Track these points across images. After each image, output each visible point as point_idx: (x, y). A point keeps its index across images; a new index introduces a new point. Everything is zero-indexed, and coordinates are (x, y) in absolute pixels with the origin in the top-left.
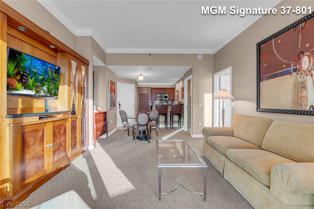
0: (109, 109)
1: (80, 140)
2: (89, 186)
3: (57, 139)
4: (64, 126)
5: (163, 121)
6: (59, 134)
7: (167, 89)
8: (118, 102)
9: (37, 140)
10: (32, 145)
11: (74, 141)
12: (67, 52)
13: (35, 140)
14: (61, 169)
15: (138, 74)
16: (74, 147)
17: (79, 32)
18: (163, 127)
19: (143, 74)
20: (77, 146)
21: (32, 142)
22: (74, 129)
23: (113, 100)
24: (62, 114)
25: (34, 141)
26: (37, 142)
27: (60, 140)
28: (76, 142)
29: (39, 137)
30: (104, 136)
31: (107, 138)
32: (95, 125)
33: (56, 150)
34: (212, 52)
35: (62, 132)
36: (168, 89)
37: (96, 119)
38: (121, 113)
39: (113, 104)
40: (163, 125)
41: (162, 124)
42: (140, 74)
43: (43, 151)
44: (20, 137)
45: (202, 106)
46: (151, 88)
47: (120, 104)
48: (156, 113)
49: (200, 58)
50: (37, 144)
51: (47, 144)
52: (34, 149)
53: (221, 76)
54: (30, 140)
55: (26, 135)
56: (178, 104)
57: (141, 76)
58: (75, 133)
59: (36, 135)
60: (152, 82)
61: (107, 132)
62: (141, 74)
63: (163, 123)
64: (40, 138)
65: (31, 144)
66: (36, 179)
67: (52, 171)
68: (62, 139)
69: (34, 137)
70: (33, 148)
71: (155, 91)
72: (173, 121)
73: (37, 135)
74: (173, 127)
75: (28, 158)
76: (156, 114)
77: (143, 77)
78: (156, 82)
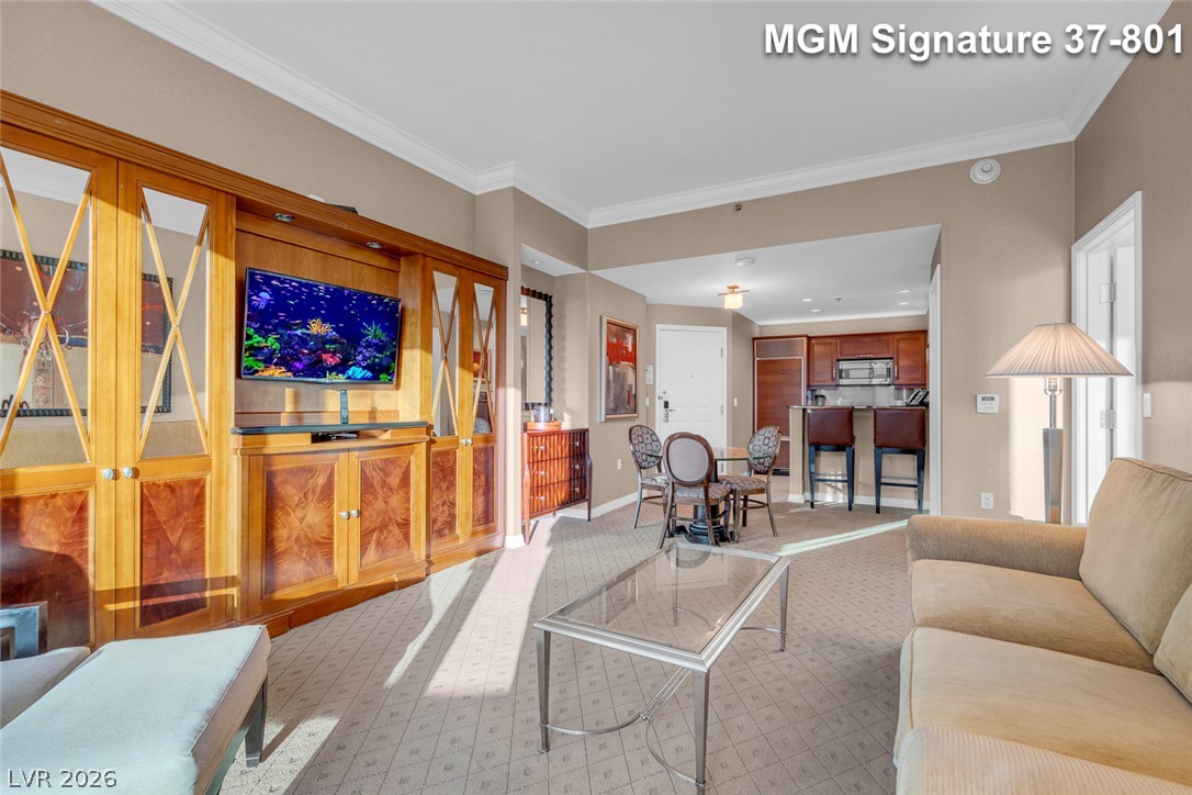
0: (603, 420)
1: (467, 513)
2: (410, 647)
3: (376, 498)
4: (400, 466)
5: (840, 478)
6: (383, 487)
7: (886, 337)
8: (662, 395)
9: (310, 493)
10: (296, 505)
11: (447, 513)
12: (418, 254)
13: (305, 494)
14: (389, 588)
15: (722, 287)
16: (446, 531)
17: (482, 181)
18: (840, 501)
19: (743, 285)
20: (458, 531)
21: (297, 498)
22: (444, 477)
23: (626, 389)
24: (389, 432)
25: (302, 495)
26: (310, 499)
27: (386, 503)
28: (453, 516)
29: (319, 489)
30: (578, 512)
31: (589, 520)
32: (527, 473)
33: (374, 530)
34: (1062, 131)
35: (394, 481)
36: (890, 337)
37: (533, 454)
38: (633, 436)
39: (624, 401)
40: (841, 495)
41: (836, 488)
42: (730, 288)
43: (331, 526)
44: (260, 482)
45: (996, 410)
46: (809, 338)
47: (666, 405)
48: (773, 439)
49: (979, 177)
50: (312, 505)
51: (341, 509)
52: (303, 518)
53: (1119, 250)
54: (289, 491)
55: (278, 480)
56: (914, 402)
57: (733, 292)
58: (448, 488)
59: (307, 482)
60: (805, 310)
61: (589, 501)
62: (733, 288)
63: (840, 485)
64: (321, 493)
65: (293, 504)
66: (306, 594)
67: (356, 586)
68: (395, 500)
69: (302, 487)
70: (300, 515)
71: (828, 347)
72: (883, 480)
73: (311, 481)
74: (882, 504)
75: (285, 536)
76: (771, 445)
77: (740, 296)
78: (825, 311)
